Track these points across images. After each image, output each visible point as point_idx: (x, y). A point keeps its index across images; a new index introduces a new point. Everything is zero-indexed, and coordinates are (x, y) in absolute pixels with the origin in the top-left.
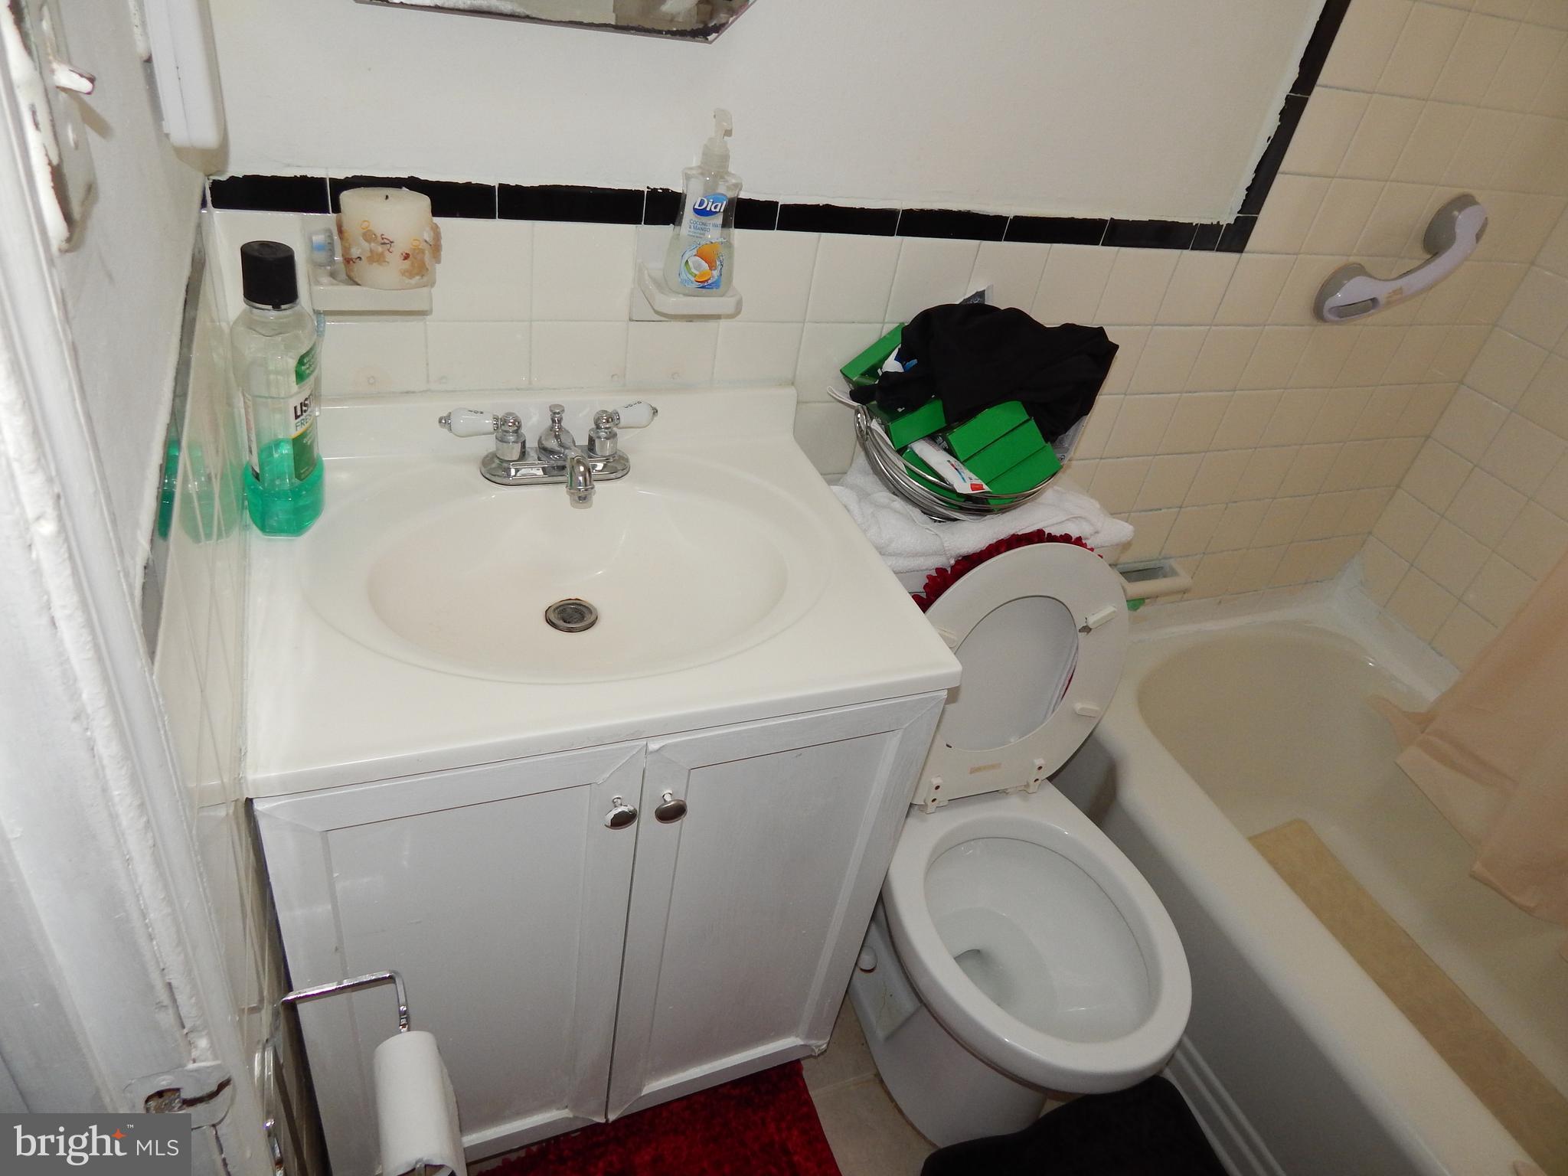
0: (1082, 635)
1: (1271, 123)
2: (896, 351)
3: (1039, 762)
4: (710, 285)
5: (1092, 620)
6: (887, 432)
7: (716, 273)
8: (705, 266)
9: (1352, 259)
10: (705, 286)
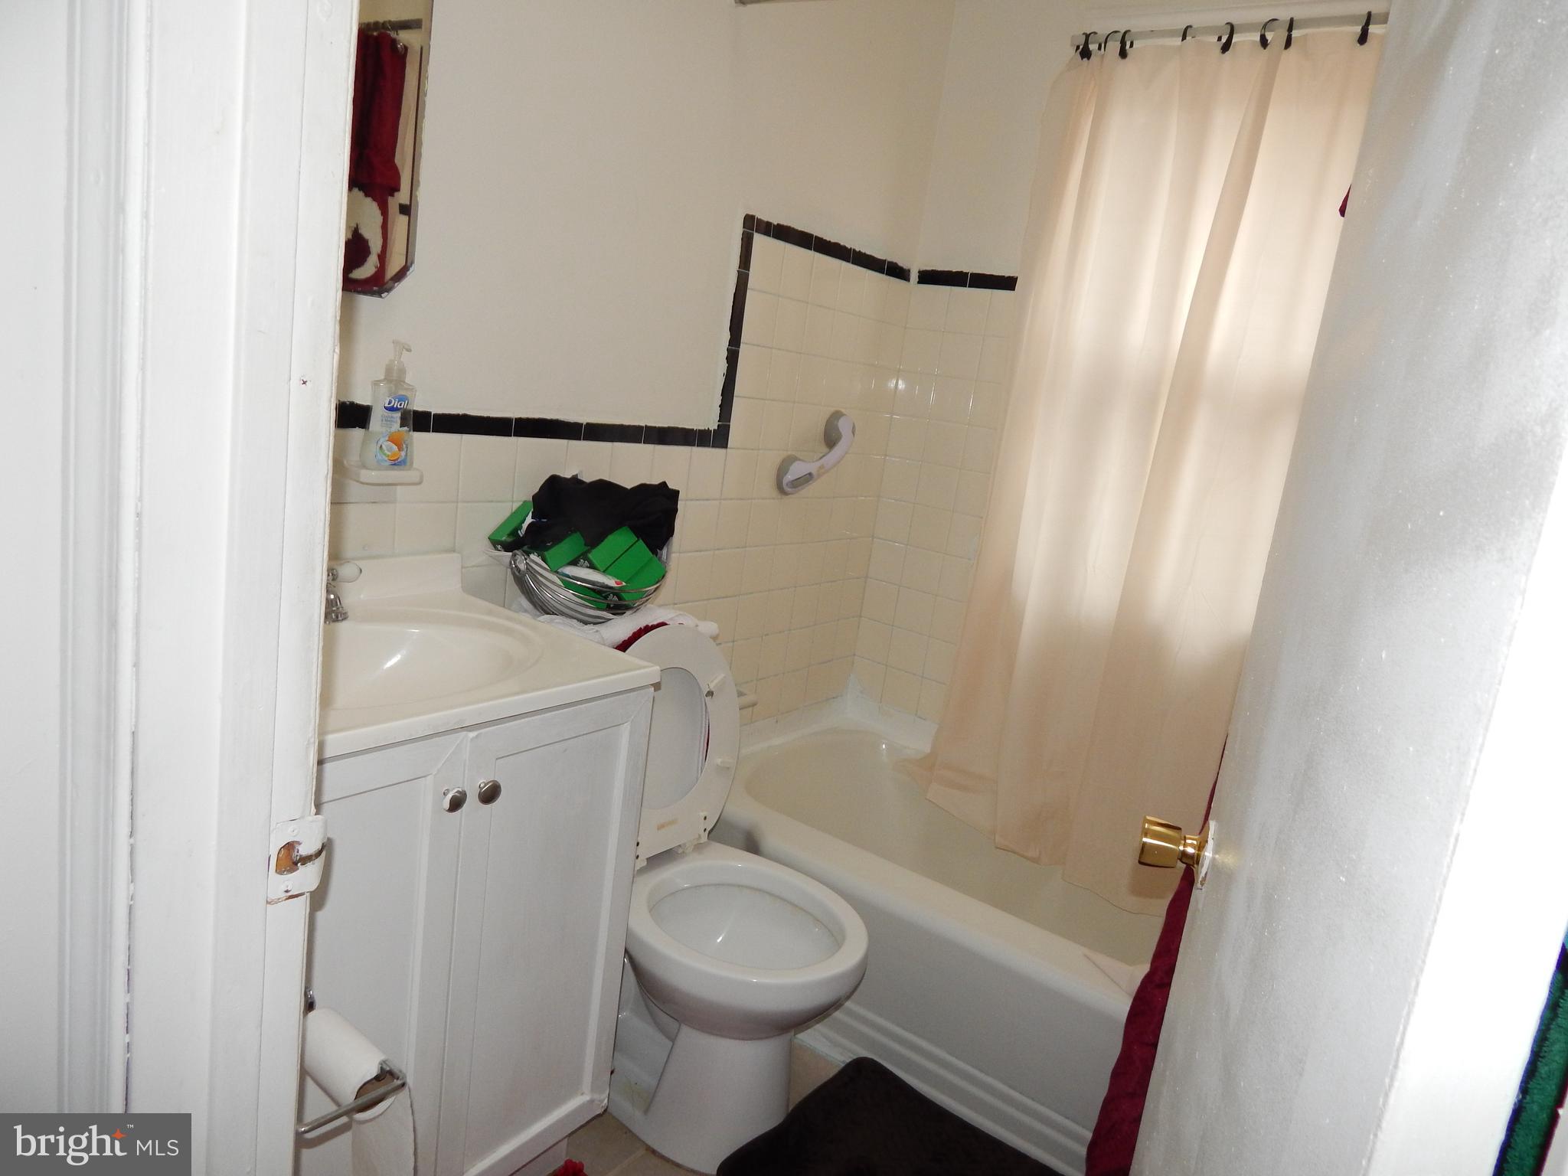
0: (708, 699)
1: (723, 366)
2: (530, 514)
3: (703, 814)
4: (400, 462)
5: (712, 686)
6: (544, 560)
7: (403, 453)
8: (395, 448)
9: (789, 453)
10: (397, 463)
